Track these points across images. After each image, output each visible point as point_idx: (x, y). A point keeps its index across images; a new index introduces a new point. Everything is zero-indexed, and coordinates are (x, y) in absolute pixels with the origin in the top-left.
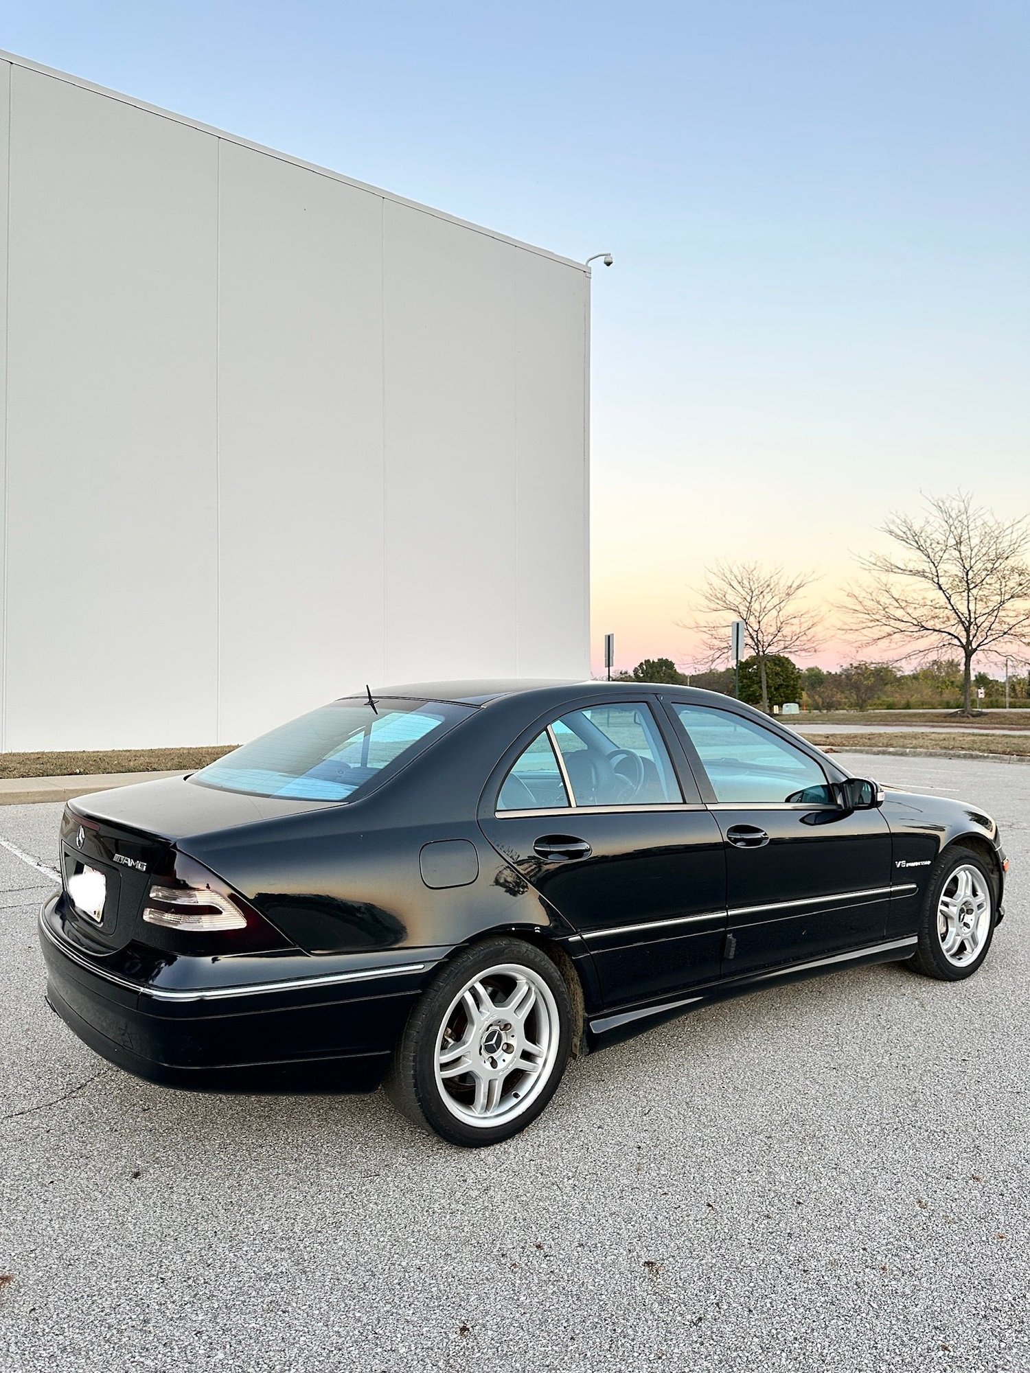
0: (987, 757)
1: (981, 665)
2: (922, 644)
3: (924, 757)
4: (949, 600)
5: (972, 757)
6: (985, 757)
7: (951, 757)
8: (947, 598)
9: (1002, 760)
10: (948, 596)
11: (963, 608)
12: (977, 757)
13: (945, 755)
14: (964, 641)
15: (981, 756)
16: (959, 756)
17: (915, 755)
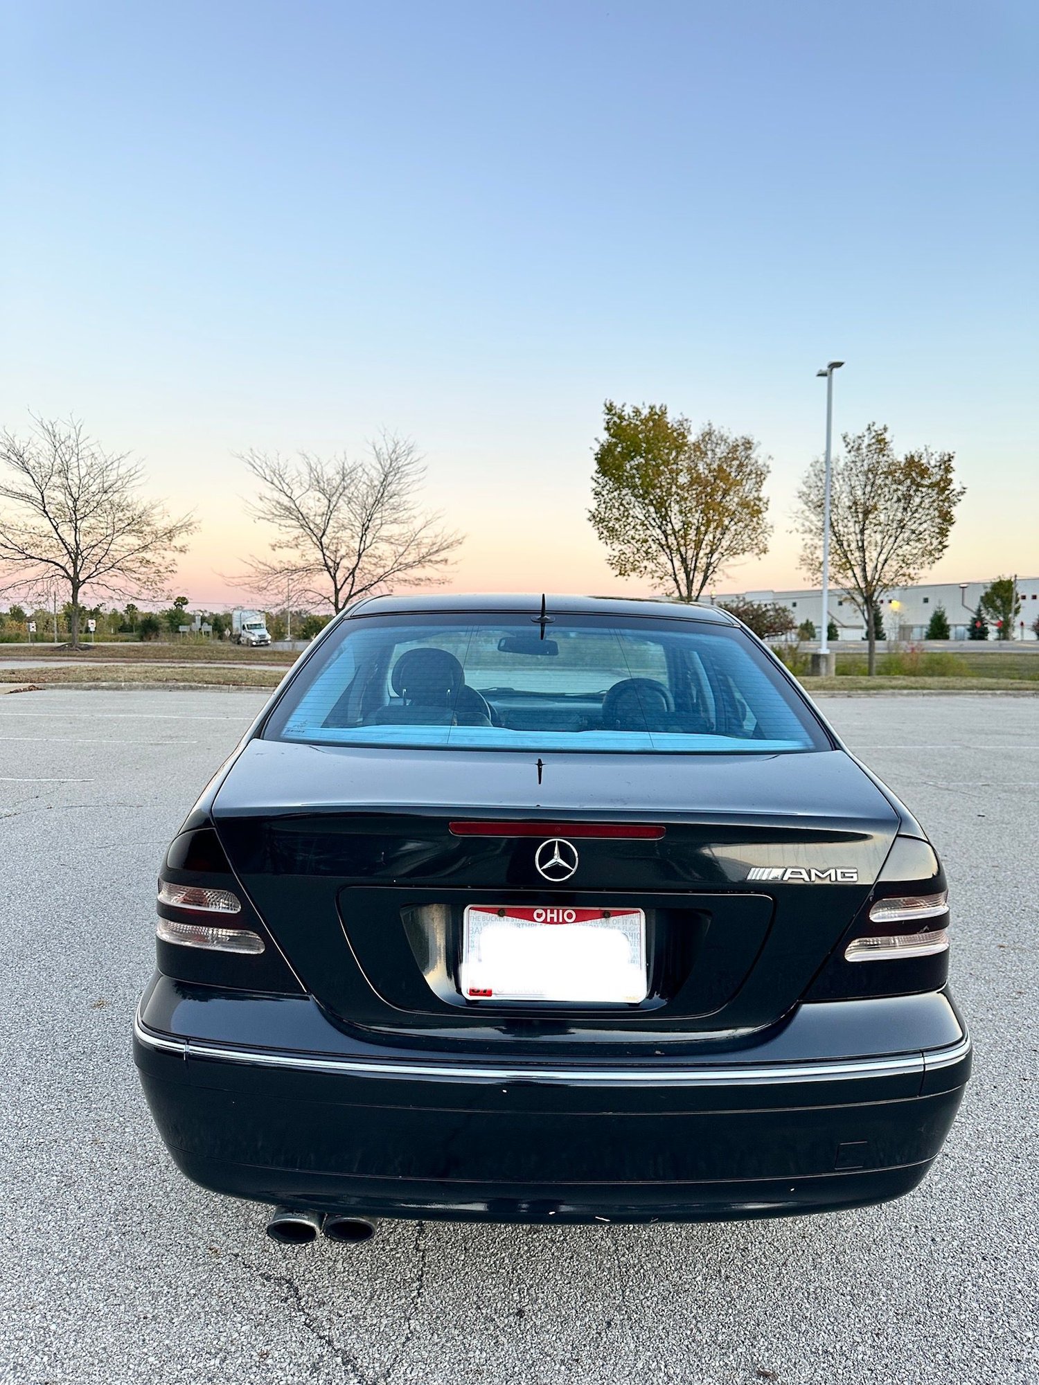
0: (207, 688)
1: (88, 599)
2: (31, 573)
3: (141, 690)
4: (56, 530)
5: (191, 688)
6: (204, 688)
7: (171, 689)
8: (54, 527)
9: (221, 690)
10: (55, 524)
11: (70, 539)
12: (197, 688)
13: (164, 688)
14: (71, 572)
15: (200, 687)
16: (178, 688)
17: (131, 688)
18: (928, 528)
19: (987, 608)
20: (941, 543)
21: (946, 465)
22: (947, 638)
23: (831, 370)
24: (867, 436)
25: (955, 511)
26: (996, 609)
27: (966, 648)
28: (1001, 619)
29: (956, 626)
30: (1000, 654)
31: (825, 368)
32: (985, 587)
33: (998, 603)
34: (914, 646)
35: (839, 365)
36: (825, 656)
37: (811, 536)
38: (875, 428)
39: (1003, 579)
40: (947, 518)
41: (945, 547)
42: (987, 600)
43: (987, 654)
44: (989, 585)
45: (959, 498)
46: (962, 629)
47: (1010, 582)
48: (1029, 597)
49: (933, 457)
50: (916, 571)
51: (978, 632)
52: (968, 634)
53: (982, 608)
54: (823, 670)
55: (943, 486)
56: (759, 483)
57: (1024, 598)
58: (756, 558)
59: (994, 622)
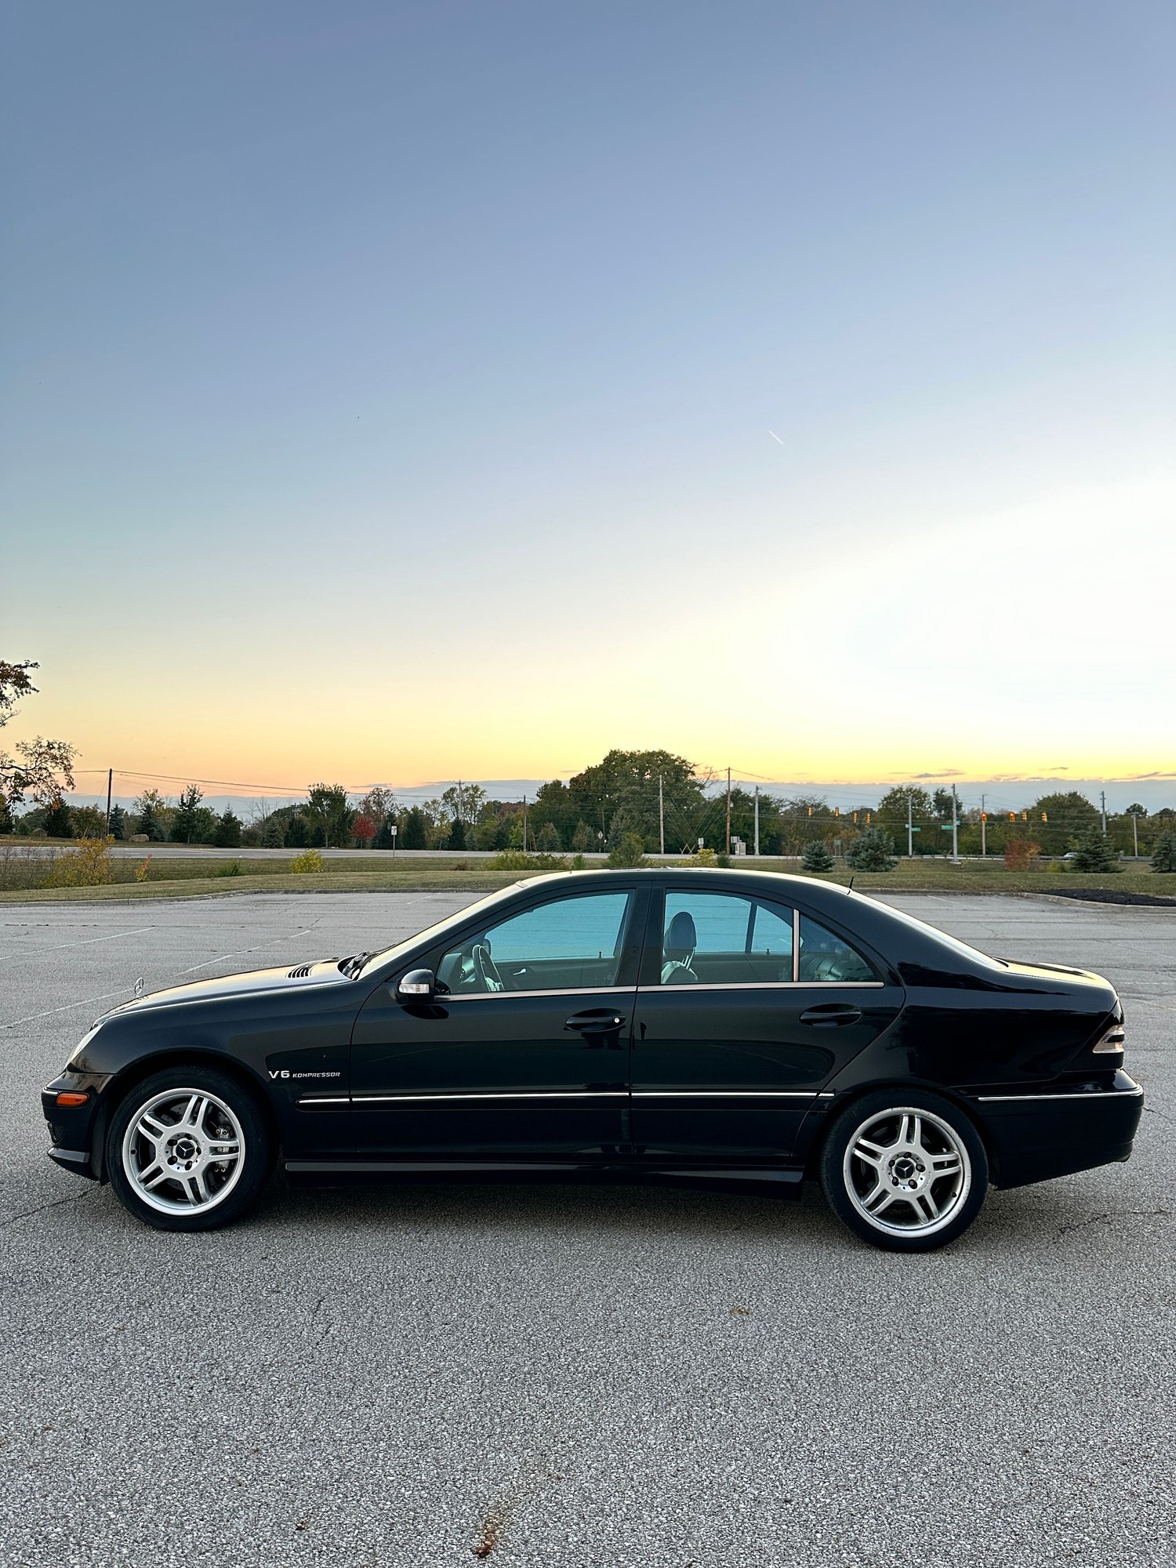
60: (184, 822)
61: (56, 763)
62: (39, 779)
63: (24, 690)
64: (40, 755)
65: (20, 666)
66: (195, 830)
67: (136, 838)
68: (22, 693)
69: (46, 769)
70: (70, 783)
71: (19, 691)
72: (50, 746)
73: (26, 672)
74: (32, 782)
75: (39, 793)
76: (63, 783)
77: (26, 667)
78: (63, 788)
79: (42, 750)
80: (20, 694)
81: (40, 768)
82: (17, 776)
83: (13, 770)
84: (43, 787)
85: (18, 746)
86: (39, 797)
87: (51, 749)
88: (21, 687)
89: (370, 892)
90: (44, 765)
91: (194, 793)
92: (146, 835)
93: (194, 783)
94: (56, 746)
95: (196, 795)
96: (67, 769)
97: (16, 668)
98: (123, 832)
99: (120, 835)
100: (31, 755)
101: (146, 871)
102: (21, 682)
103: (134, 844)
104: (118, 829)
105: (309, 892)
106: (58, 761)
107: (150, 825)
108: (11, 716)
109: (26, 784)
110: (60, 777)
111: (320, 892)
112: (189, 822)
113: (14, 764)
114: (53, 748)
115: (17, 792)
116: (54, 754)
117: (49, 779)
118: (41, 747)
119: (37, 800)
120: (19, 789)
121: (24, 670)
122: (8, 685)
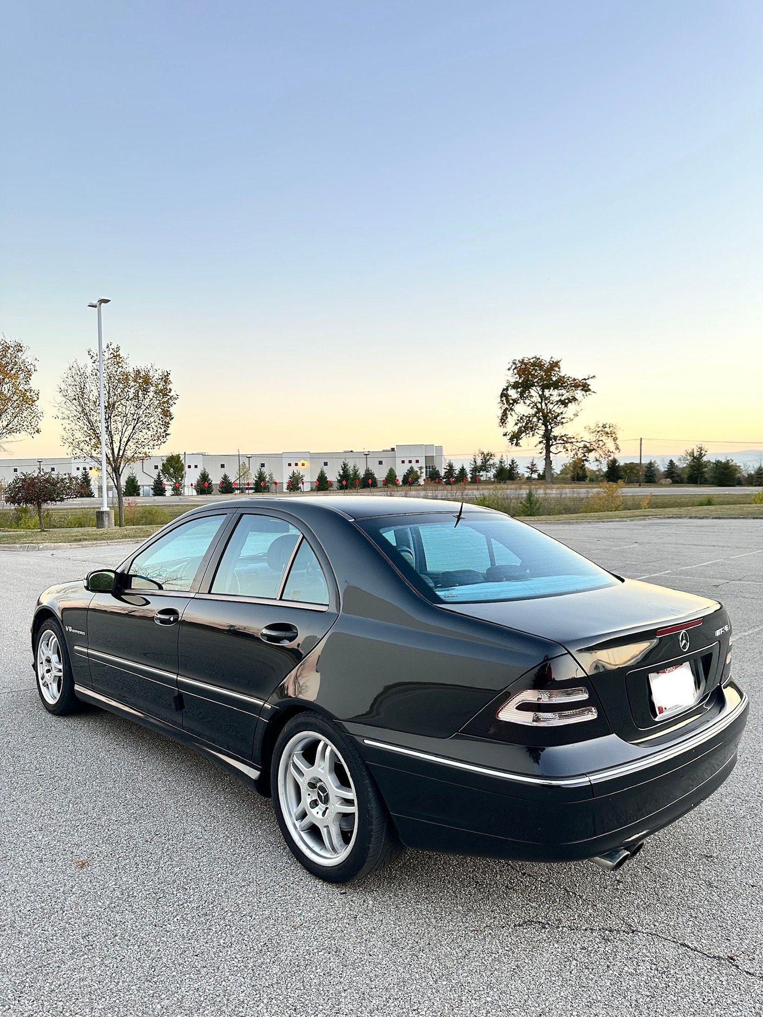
18: (155, 420)
19: (164, 474)
20: (165, 431)
21: (166, 378)
22: (138, 495)
23: (100, 304)
24: (107, 352)
25: (172, 410)
26: (170, 475)
27: (157, 502)
28: (174, 481)
29: (143, 486)
30: (182, 505)
31: (95, 302)
32: (162, 460)
33: (172, 470)
34: (130, 501)
35: (107, 301)
36: (107, 513)
37: (67, 421)
38: (112, 346)
39: (174, 455)
40: (167, 414)
41: (167, 434)
42: (165, 469)
43: (173, 506)
44: (165, 459)
45: (175, 402)
46: (146, 488)
47: (178, 456)
48: (193, 467)
49: (157, 372)
50: (150, 450)
51: (159, 490)
52: (152, 492)
53: (161, 474)
54: (106, 523)
55: (164, 392)
56: (27, 379)
57: (189, 467)
58: (30, 436)
59: (169, 483)
60: (695, 470)
61: (608, 437)
62: (598, 447)
63: (587, 393)
64: (598, 432)
65: (585, 379)
66: (703, 475)
67: (663, 481)
68: (586, 395)
69: (602, 440)
70: (617, 448)
71: (585, 394)
72: (604, 426)
73: (588, 382)
74: (594, 449)
75: (598, 456)
76: (612, 448)
77: (588, 379)
78: (612, 452)
79: (598, 430)
80: (585, 396)
81: (599, 441)
82: (585, 447)
83: (583, 443)
84: (601, 452)
85: (585, 428)
86: (598, 458)
87: (604, 428)
88: (586, 391)
89: (754, 518)
90: (600, 439)
91: (701, 450)
92: (669, 479)
93: (701, 443)
94: (607, 426)
95: (702, 452)
96: (615, 439)
97: (583, 381)
98: (656, 479)
99: (654, 480)
100: (593, 432)
101: (648, 504)
102: (585, 388)
103: (662, 485)
104: (652, 476)
105: (707, 518)
106: (609, 435)
107: (672, 473)
108: (582, 410)
109: (590, 451)
110: (610, 445)
111: (715, 518)
112: (698, 470)
113: (583, 439)
114: (606, 427)
115: (585, 456)
116: (607, 431)
117: (604, 447)
118: (599, 427)
119: (597, 460)
120: (586, 454)
121: (587, 381)
122: (578, 391)
